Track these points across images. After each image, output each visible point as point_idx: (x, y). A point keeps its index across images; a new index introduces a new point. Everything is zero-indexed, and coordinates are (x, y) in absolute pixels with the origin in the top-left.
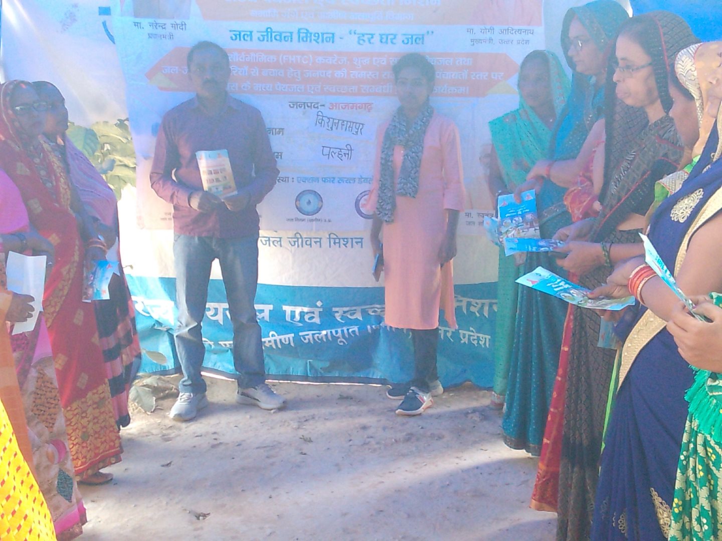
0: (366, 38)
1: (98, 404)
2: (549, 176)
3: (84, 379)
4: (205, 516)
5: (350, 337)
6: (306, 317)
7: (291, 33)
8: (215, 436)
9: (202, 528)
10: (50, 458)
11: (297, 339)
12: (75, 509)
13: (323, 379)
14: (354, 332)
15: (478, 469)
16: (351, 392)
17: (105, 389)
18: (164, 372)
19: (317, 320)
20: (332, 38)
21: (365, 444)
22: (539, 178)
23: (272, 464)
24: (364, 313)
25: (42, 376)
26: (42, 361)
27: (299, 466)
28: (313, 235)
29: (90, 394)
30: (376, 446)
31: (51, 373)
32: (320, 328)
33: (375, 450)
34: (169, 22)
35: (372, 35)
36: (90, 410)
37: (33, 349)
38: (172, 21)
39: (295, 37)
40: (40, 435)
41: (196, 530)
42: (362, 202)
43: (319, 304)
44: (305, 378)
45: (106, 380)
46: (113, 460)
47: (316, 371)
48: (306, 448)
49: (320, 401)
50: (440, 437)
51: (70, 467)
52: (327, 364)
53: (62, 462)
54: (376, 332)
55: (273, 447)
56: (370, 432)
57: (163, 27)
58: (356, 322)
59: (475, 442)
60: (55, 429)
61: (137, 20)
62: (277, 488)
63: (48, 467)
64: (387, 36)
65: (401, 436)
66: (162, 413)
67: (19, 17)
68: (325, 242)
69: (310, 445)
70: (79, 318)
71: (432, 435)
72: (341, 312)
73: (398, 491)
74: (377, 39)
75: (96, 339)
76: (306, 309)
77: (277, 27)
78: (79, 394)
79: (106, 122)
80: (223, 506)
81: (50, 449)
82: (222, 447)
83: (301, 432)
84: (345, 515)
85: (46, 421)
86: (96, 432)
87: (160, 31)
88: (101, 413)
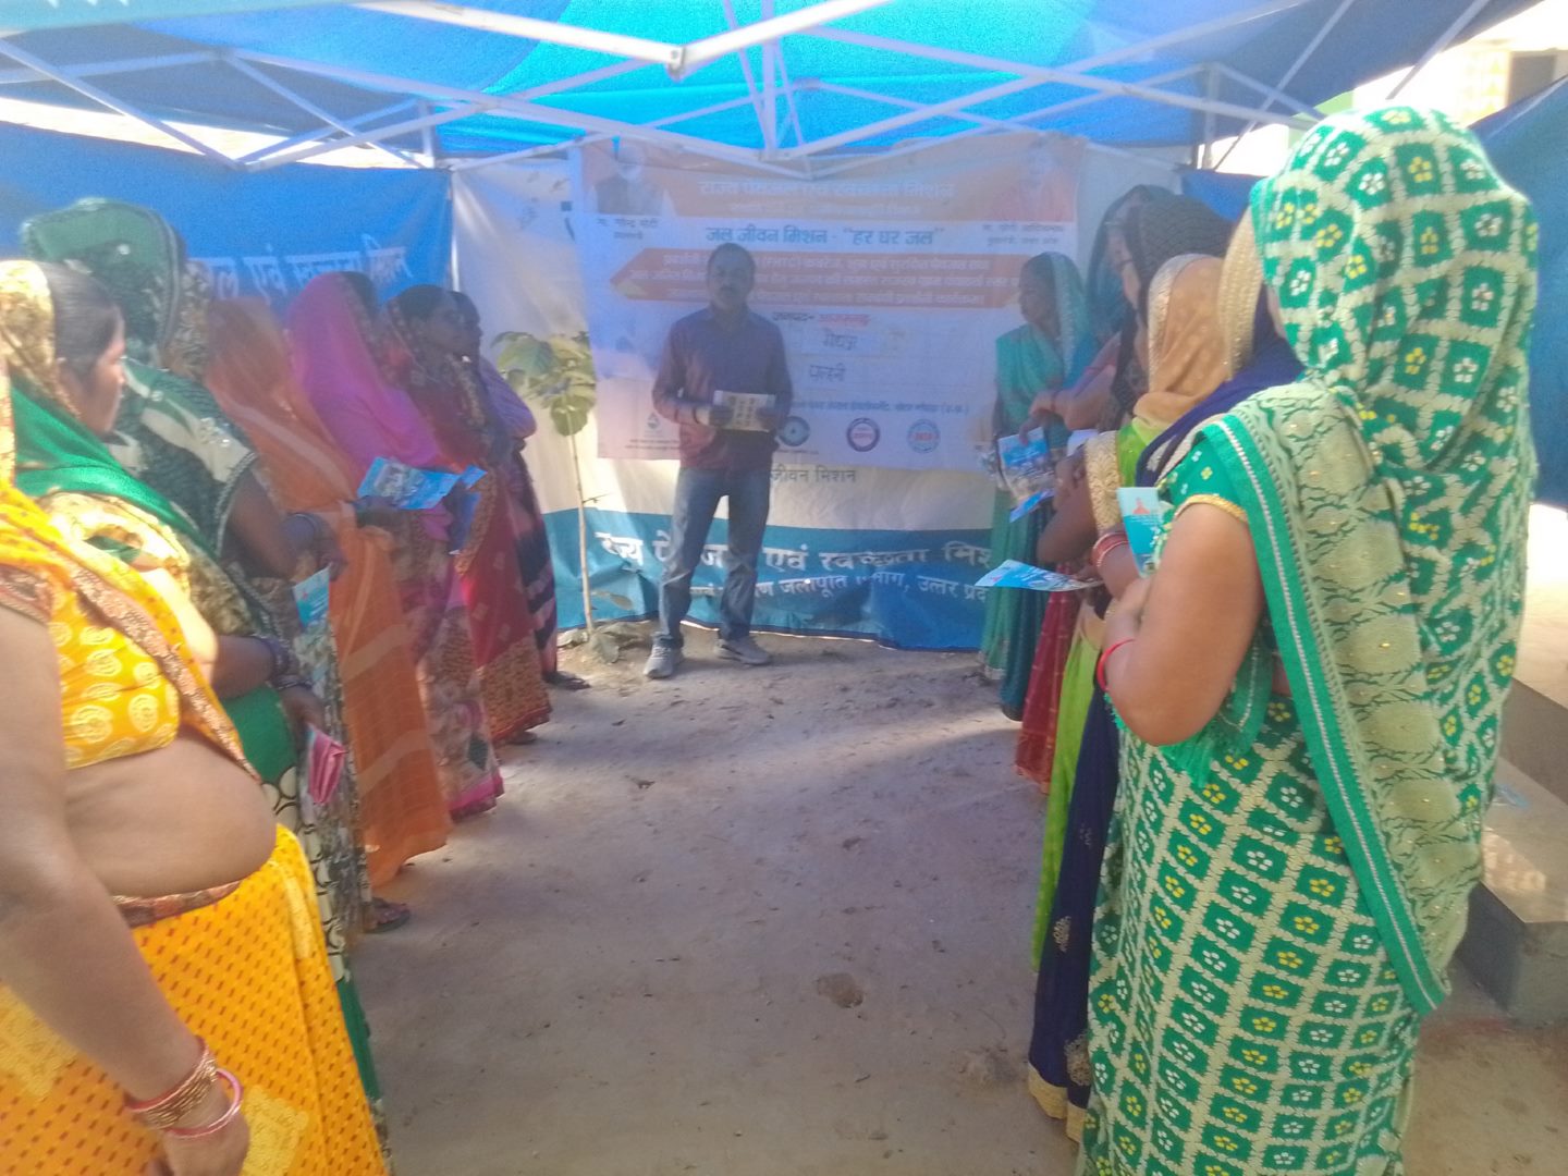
0: (863, 236)
1: (524, 657)
2: (1053, 407)
3: (506, 630)
4: (648, 784)
5: (836, 589)
6: (791, 561)
7: (777, 231)
8: (677, 693)
9: (641, 799)
10: (462, 721)
11: (776, 588)
12: (489, 779)
13: (806, 632)
14: (841, 583)
15: (965, 741)
16: (838, 648)
17: (530, 641)
18: (634, 618)
19: (802, 566)
20: (823, 237)
21: (841, 709)
22: (1043, 412)
23: (734, 727)
24: (856, 560)
25: (454, 628)
26: (458, 610)
27: (762, 731)
28: (798, 467)
29: (512, 647)
30: (855, 712)
31: (465, 623)
32: (804, 575)
33: (852, 716)
34: (637, 218)
35: (871, 233)
36: (512, 666)
37: (446, 597)
38: (642, 218)
39: (781, 235)
40: (450, 694)
41: (636, 800)
42: (855, 431)
43: (804, 547)
44: (787, 630)
45: (531, 631)
46: (540, 719)
47: (799, 623)
48: (776, 711)
49: (801, 659)
50: (930, 705)
51: (485, 731)
52: (810, 617)
53: (476, 726)
54: (866, 584)
55: (736, 710)
56: (850, 695)
57: (632, 224)
58: (844, 571)
59: (969, 711)
60: (469, 687)
61: (603, 216)
62: (733, 755)
63: (457, 731)
64: (888, 233)
65: (885, 700)
66: (625, 664)
67: (474, 214)
68: (812, 474)
69: (781, 707)
70: (499, 562)
71: (921, 702)
72: (828, 560)
73: (869, 766)
74: (875, 237)
75: (518, 585)
76: (790, 553)
77: (761, 224)
78: (501, 648)
79: (562, 335)
80: (670, 773)
81: (461, 710)
82: (683, 706)
83: (774, 693)
84: (805, 790)
85: (457, 678)
86: (521, 690)
87: (628, 229)
88: (526, 668)
